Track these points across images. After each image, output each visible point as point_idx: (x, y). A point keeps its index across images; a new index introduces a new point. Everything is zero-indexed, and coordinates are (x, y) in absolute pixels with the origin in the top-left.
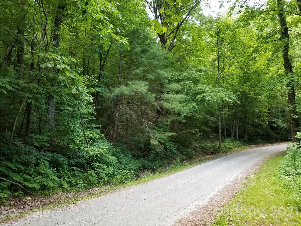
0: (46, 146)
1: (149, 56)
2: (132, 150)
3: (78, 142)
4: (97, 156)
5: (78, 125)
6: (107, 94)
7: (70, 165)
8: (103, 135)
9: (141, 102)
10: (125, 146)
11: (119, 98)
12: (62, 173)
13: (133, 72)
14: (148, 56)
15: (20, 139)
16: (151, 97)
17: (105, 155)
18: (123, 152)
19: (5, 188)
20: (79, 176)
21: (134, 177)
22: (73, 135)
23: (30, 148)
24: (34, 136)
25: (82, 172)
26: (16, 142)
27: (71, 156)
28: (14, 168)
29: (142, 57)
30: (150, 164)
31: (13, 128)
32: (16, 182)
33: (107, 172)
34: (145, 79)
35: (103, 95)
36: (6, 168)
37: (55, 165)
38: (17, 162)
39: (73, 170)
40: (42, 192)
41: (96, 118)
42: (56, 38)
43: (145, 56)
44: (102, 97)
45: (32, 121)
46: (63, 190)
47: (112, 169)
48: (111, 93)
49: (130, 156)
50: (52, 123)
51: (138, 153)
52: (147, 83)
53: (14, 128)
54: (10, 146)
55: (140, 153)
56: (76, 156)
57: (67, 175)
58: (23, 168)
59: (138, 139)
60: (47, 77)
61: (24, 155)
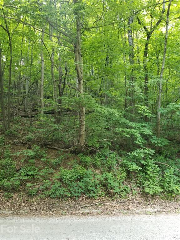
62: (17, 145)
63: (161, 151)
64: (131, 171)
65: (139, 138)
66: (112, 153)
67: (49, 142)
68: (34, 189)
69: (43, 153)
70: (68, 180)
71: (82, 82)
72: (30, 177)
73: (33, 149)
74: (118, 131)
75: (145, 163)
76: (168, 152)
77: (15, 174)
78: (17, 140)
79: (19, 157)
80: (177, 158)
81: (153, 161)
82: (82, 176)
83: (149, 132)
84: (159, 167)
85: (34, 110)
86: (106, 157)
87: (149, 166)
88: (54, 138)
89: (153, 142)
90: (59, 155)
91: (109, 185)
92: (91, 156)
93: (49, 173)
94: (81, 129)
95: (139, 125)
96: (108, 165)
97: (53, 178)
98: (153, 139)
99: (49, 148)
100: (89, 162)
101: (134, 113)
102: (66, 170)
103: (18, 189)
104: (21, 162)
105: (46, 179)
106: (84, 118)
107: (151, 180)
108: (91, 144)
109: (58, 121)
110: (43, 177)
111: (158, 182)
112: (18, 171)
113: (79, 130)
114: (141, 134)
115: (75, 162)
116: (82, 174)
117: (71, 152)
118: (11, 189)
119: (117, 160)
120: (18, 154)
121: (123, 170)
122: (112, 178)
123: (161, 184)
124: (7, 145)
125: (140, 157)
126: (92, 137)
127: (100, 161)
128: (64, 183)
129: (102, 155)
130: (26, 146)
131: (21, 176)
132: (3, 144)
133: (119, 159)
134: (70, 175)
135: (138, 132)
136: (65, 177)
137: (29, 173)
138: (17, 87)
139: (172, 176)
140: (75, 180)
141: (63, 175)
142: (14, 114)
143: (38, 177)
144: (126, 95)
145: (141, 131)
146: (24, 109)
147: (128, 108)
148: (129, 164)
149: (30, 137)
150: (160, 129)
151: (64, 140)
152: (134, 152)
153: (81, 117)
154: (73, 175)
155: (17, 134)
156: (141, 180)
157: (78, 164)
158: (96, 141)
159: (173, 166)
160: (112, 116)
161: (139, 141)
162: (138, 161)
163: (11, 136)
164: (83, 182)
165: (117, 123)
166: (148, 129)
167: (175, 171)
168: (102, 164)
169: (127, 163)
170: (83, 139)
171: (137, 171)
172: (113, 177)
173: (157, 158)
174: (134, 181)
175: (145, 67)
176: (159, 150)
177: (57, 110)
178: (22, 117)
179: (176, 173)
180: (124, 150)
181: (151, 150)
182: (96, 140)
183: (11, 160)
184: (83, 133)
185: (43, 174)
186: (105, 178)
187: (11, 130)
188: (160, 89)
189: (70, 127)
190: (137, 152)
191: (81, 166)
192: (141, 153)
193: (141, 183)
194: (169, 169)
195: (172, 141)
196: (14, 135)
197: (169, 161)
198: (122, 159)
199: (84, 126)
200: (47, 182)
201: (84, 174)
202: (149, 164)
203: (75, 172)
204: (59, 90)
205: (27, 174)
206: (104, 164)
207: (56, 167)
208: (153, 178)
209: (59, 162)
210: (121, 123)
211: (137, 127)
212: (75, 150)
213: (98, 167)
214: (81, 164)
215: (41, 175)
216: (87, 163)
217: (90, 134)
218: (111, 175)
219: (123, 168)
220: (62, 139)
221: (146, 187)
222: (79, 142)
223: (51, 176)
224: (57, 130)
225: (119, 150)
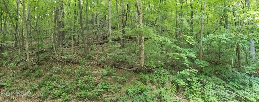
0: (254, 73)
15: (236, 69)
19: (234, 98)
23: (244, 75)
24: (245, 67)
26: (234, 71)
28: (237, 87)
31: (232, 62)
32: (240, 95)
36: (233, 86)
38: (238, 83)
45: (241, 57)
50: (254, 57)
54: (232, 73)
58: (242, 87)
60: (248, 28)
61: (241, 79)
62: (94, 66)
63: (202, 71)
64: (180, 86)
65: (186, 60)
66: (165, 72)
67: (117, 63)
68: (108, 99)
69: (113, 72)
70: (132, 93)
71: (141, 16)
72: (105, 90)
73: (106, 69)
74: (170, 55)
75: (190, 80)
76: (208, 71)
77: (94, 87)
78: (94, 62)
79: (96, 75)
80: (214, 76)
81: (196, 78)
82: (142, 91)
83: (193, 55)
84: (201, 83)
85: (104, 39)
86: (160, 75)
87: (194, 82)
88: (120, 60)
89: (196, 63)
90: (125, 74)
91: (162, 98)
92: (149, 74)
93: (118, 87)
94: (141, 53)
95: (186, 50)
96: (162, 81)
97: (122, 91)
98: (197, 61)
99: (117, 68)
100: (147, 80)
101: (182, 40)
103: (97, 98)
104: (98, 78)
106: (143, 44)
107: (195, 93)
108: (149, 65)
109: (123, 47)
110: (114, 90)
111: (200, 95)
112: (96, 85)
113: (139, 53)
114: (188, 57)
115: (136, 79)
116: (142, 89)
117: (134, 71)
118: (93, 98)
119: (169, 78)
120: (96, 72)
121: (173, 85)
122: (165, 92)
123: (203, 96)
124: (88, 65)
125: (187, 75)
126: (149, 59)
127: (156, 78)
129: (158, 73)
130: (101, 67)
131: (99, 89)
132: (85, 65)
133: (170, 76)
134: (133, 90)
135: (185, 55)
136: (130, 91)
137: (104, 87)
139: (211, 90)
140: (137, 94)
141: (128, 89)
142: (91, 43)
143: (110, 90)
144: (177, 26)
145: (188, 54)
146: (97, 39)
147: (177, 37)
148: (178, 80)
149: (103, 60)
150: (201, 53)
151: (128, 61)
152: (182, 71)
153: (141, 43)
154: (136, 90)
155: (94, 58)
156: (187, 94)
157: (139, 81)
158: (153, 63)
159: (211, 82)
160: (165, 43)
161: (186, 63)
162: (185, 78)
163: (90, 59)
164: (143, 95)
165: (169, 48)
166: (193, 53)
167: (213, 86)
168: (157, 81)
169: (176, 80)
170: (143, 61)
171: (184, 86)
173: (199, 76)
174: (182, 94)
175: (191, 5)
176: (201, 70)
177: (122, 39)
178: (97, 44)
179: (214, 87)
180: (174, 69)
181: (195, 70)
182: (153, 62)
183: (91, 77)
184: (142, 56)
185: (114, 88)
186: (159, 92)
187: (90, 55)
188: (202, 23)
190: (184, 72)
191: (141, 83)
192: (187, 72)
193: (187, 96)
194: (208, 84)
195: (211, 62)
196: (92, 58)
197: (208, 78)
198: (173, 76)
199: (143, 50)
200: (117, 95)
202: (194, 81)
203: (137, 87)
204: (123, 22)
205: (103, 88)
206: (159, 81)
207: (123, 83)
208: (196, 92)
209: (125, 79)
210: (173, 47)
211: (185, 52)
212: (137, 70)
213: (154, 83)
214: (141, 81)
215: (112, 89)
216: (146, 80)
217: (148, 57)
218: (164, 90)
219: (174, 84)
220: (126, 61)
221: (191, 99)
222: (139, 63)
223: (120, 90)
224: (122, 54)
225: (171, 69)
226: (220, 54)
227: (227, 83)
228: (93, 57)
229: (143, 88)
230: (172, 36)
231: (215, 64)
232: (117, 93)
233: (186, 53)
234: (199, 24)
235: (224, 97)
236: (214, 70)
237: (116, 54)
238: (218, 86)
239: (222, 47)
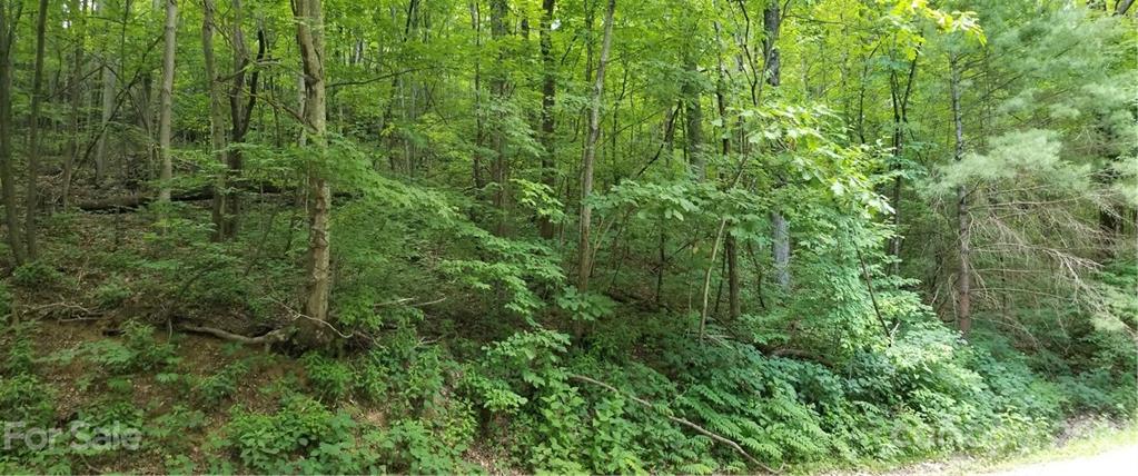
0: (782, 343)
1: (1048, 46)
2: (1030, 350)
3: (860, 331)
4: (920, 370)
5: (856, 283)
6: (928, 185)
7: (850, 396)
8: (931, 308)
9: (1041, 196)
10: (1002, 340)
11: (963, 194)
12: (831, 418)
13: (1002, 108)
14: (1045, 48)
15: (720, 328)
16: (1074, 174)
17: (945, 365)
18: (998, 356)
20: (878, 426)
21: (1048, 436)
22: (848, 312)
23: (747, 350)
24: (750, 318)
25: (885, 416)
26: (712, 337)
27: (849, 370)
28: (717, 400)
29: (1025, 56)
30: (1099, 395)
31: (703, 300)
32: (725, 436)
33: (959, 419)
34: (1042, 121)
35: (914, 191)
36: (702, 400)
37: (811, 394)
38: (721, 385)
39: (860, 410)
40: (790, 466)
41: (901, 261)
42: (772, 58)
43: (1035, 50)
44: (913, 196)
45: (741, 280)
46: (841, 465)
47: (973, 409)
48: (937, 181)
49: (1026, 370)
50: (786, 281)
51: (1050, 361)
52: (1054, 133)
53: (706, 302)
54: (703, 347)
55: (1056, 359)
56: (863, 369)
57: (845, 423)
58: (735, 401)
59: (1046, 316)
60: (765, 164)
61: (735, 368)
62: (60, 323)
63: (588, 338)
64: (494, 410)
65: (520, 294)
66: (428, 347)
67: (191, 307)
69: (164, 354)
70: (260, 451)
73: (126, 337)
74: (448, 271)
75: (537, 381)
76: (610, 340)
78: (61, 300)
79: (68, 369)
80: (634, 360)
81: (562, 374)
82: (313, 438)
83: (551, 271)
84: (582, 393)
86: (404, 362)
87: (551, 391)
88: (209, 294)
89: (564, 306)
90: (230, 360)
91: (415, 464)
92: (349, 361)
93: (188, 429)
94: (313, 261)
95: (522, 246)
96: (412, 391)
97: (205, 446)
98: (567, 296)
99: (189, 332)
100: (342, 385)
101: (505, 203)
102: (253, 417)
104: (77, 388)
105: (174, 453)
106: (325, 222)
107: (554, 441)
108: (353, 318)
109: (227, 230)
110: (165, 443)
111: (577, 446)
112: (63, 424)
113: (307, 263)
114: (528, 279)
115: (288, 386)
116: (316, 427)
117: (276, 347)
119: (444, 374)
120: (65, 358)
121: (466, 409)
122: (426, 439)
123: (586, 452)
124: (21, 320)
125: (523, 360)
126: (354, 290)
127: (383, 378)
128: (246, 464)
129: (392, 355)
130: (99, 327)
132: (5, 318)
133: (452, 368)
134: (269, 435)
135: (518, 271)
136: (250, 442)
138: (66, 93)
139: (618, 421)
140: (289, 453)
141: (241, 434)
142: (54, 200)
143: (146, 443)
144: (479, 138)
145: (529, 267)
146: (92, 181)
147: (483, 189)
148: (487, 385)
149: (114, 292)
150: (586, 263)
151: (249, 300)
152: (503, 343)
153: (317, 217)
154: (282, 434)
155: (63, 279)
156: (524, 443)
157: (301, 391)
158: (370, 307)
159: (622, 390)
160: (427, 215)
161: (519, 303)
162: (517, 374)
163: (37, 286)
164: (318, 457)
165: (447, 242)
166: (552, 262)
167: (627, 404)
168: (390, 389)
169: (478, 381)
170: (322, 298)
171: (511, 411)
172: (429, 434)
173: (575, 363)
174: (502, 448)
175: (546, 49)
176: (583, 335)
177: (223, 190)
178: (86, 210)
179: (630, 410)
180: (469, 336)
181: (558, 336)
182: (368, 303)
183: (35, 381)
184: (322, 274)
185: (165, 433)
186: (400, 441)
187: (40, 263)
188: (591, 129)
189: (274, 249)
190: (512, 345)
191: (310, 400)
192: (525, 345)
193: (524, 452)
194: (609, 398)
195: (625, 301)
196: (53, 281)
197: (612, 369)
198: (464, 368)
199: (328, 248)
200: (181, 465)
201: (325, 427)
203: (289, 422)
204: (234, 113)
206: (397, 389)
207: (217, 404)
208: (562, 435)
209: (228, 387)
210: (463, 236)
211: (515, 255)
212: (291, 340)
213: (375, 400)
214: (313, 391)
215: (156, 438)
216: (333, 386)
217: (349, 279)
218: (421, 429)
219: (467, 400)
220: (239, 298)
221: (538, 466)
222: (304, 311)
223: (196, 440)
224: (223, 265)
225: (454, 336)
226: (661, 264)
227: (680, 390)
228: (55, 274)
229: (320, 426)
230: (459, 184)
231: (641, 310)
232: (178, 456)
233: (522, 260)
234: (580, 132)
235: (670, 448)
236: (635, 335)
237: (190, 264)
238: (646, 403)
239: (669, 238)
